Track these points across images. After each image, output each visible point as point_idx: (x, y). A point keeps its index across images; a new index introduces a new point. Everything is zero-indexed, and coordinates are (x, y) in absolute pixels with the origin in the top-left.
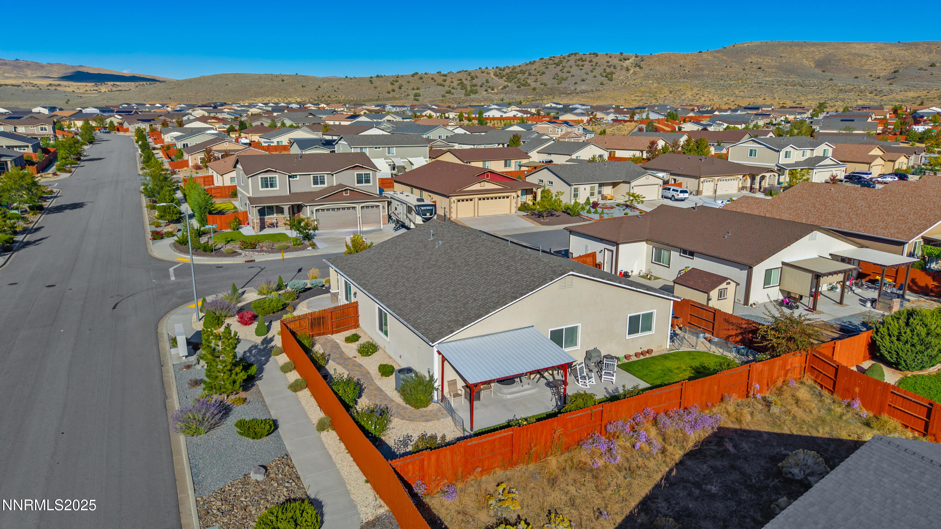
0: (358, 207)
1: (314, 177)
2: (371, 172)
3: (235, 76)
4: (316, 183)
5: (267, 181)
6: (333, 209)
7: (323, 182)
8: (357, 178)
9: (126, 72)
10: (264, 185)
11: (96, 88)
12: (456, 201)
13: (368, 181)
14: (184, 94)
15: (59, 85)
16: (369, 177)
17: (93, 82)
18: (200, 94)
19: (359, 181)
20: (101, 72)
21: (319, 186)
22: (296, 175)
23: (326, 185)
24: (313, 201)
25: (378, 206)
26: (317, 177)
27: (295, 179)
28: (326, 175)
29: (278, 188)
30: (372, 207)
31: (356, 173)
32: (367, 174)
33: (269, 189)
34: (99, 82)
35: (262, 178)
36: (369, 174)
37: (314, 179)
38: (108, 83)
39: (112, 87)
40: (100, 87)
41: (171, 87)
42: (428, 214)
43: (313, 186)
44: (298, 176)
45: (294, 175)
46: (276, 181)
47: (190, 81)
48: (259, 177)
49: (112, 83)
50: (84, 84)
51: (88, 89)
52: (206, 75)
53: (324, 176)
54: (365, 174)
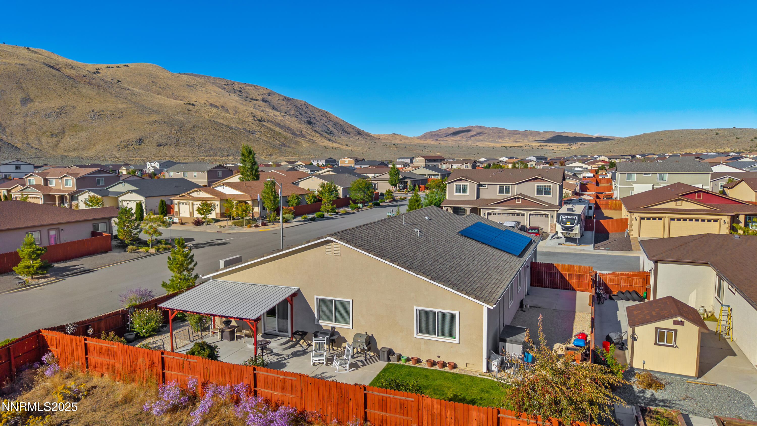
0: (527, 214)
1: (500, 187)
2: (551, 185)
3: (671, 132)
4: (501, 192)
5: (460, 188)
6: (504, 214)
7: (507, 192)
8: (538, 189)
9: (596, 134)
10: (458, 191)
11: (569, 147)
12: (638, 218)
13: (548, 192)
14: (623, 148)
15: (546, 146)
16: (550, 189)
17: (567, 143)
18: (636, 147)
19: (539, 192)
20: (577, 136)
21: (504, 194)
22: (485, 185)
23: (510, 195)
24: (487, 205)
25: (548, 215)
26: (503, 187)
27: (484, 187)
28: (510, 186)
29: (468, 194)
30: (541, 215)
31: (536, 185)
32: (548, 186)
33: (461, 194)
34: (572, 143)
35: (456, 185)
36: (550, 186)
37: (500, 189)
38: (578, 143)
39: (580, 146)
40: (572, 146)
41: (615, 143)
42: (568, 223)
43: (498, 194)
44: (487, 185)
45: (483, 184)
46: (467, 188)
47: (631, 138)
48: (455, 184)
49: (580, 143)
50: (562, 144)
51: (564, 148)
52: (646, 132)
53: (509, 187)
54: (545, 186)
